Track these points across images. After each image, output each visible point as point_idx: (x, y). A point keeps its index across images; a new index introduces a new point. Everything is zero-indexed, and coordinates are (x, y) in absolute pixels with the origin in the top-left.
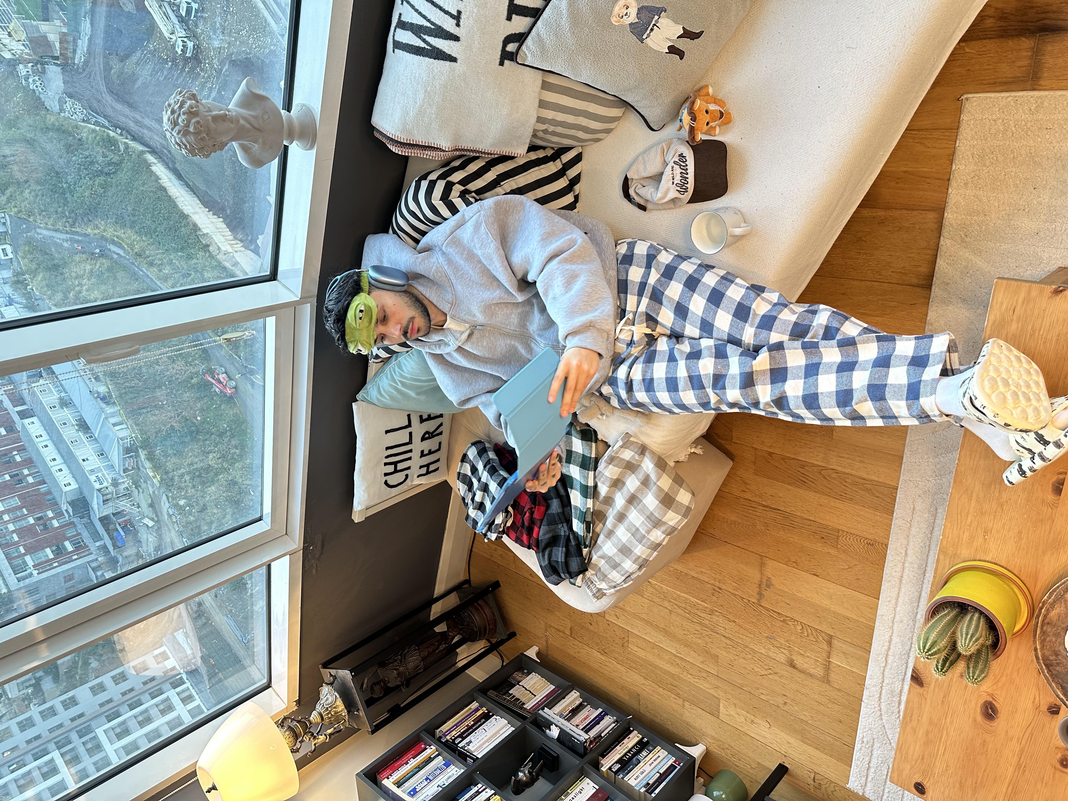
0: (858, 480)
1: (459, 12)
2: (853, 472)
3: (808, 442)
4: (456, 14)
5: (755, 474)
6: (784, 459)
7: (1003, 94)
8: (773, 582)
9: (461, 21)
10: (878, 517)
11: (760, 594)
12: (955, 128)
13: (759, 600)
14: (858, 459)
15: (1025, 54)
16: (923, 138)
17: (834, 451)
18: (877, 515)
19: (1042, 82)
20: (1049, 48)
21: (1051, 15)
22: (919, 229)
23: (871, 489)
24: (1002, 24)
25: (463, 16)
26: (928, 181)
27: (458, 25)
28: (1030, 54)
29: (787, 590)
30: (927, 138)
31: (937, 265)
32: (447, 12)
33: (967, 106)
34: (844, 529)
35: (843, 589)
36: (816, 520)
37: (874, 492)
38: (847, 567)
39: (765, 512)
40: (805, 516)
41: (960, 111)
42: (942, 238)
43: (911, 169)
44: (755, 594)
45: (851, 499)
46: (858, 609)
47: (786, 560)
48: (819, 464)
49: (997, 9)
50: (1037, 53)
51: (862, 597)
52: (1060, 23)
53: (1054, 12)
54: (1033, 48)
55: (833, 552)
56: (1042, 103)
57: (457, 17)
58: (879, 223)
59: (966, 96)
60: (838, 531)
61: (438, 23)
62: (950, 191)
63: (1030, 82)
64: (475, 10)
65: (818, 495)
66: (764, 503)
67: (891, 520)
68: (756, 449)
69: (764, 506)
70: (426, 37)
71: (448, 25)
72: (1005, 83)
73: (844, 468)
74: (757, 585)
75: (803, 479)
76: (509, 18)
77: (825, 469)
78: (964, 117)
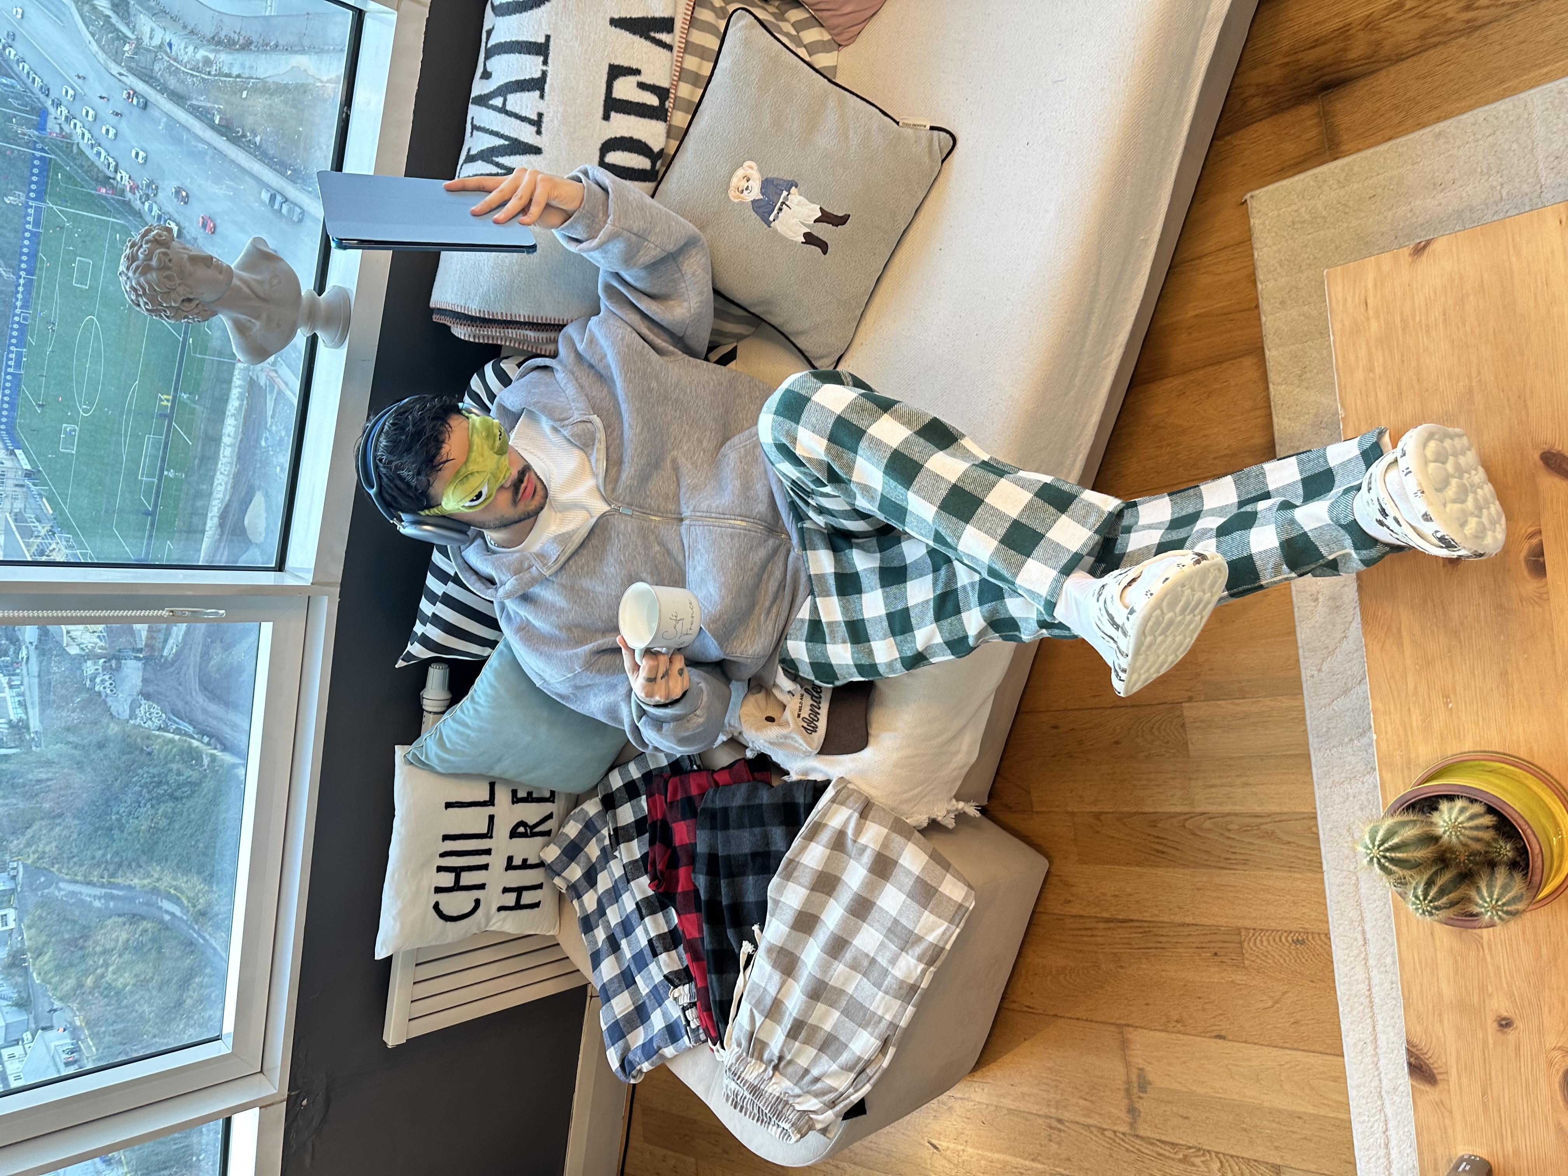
0: (1247, 820)
1: (540, 115)
2: (1237, 808)
3: (1152, 776)
4: (536, 118)
5: (1081, 862)
6: (1121, 818)
7: (1297, 178)
8: (1151, 1077)
9: (543, 125)
10: (1299, 883)
11: (1132, 1111)
12: (1246, 241)
13: (1132, 1125)
14: (1238, 781)
15: (1309, 123)
16: (1209, 265)
17: (1197, 779)
18: (1296, 879)
19: (1344, 148)
20: (1339, 106)
21: (1327, 69)
22: (1236, 385)
23: (1273, 832)
24: (1270, 99)
25: (545, 119)
26: (1231, 316)
27: (539, 132)
28: (1315, 121)
29: (1176, 1086)
30: (1215, 264)
31: (1276, 427)
32: (523, 119)
33: (1254, 204)
34: (1248, 923)
35: (1275, 1052)
36: (1197, 921)
37: (1280, 835)
38: (1270, 1004)
39: (1109, 933)
40: (1177, 919)
41: (1246, 216)
42: (1271, 386)
43: (1203, 310)
44: (1123, 1115)
45: (1245, 862)
46: (1312, 1088)
47: (1164, 1019)
48: (1179, 809)
49: (1258, 85)
50: (1324, 116)
51: (1311, 1059)
52: (1343, 74)
53: (1331, 65)
54: (1319, 113)
55: (1239, 977)
56: (1352, 170)
57: (537, 123)
58: (1179, 396)
59: (1249, 195)
60: (1238, 931)
61: (513, 135)
62: (1263, 319)
63: (1328, 153)
64: (561, 109)
65: (1187, 871)
66: (1106, 915)
67: (1322, 881)
68: (1073, 814)
69: (1107, 921)
70: (500, 160)
71: (526, 133)
72: (1297, 164)
73: (1221, 804)
74: (1122, 1094)
75: (1160, 848)
76: (606, 117)
77: (1191, 816)
78: (1255, 221)
